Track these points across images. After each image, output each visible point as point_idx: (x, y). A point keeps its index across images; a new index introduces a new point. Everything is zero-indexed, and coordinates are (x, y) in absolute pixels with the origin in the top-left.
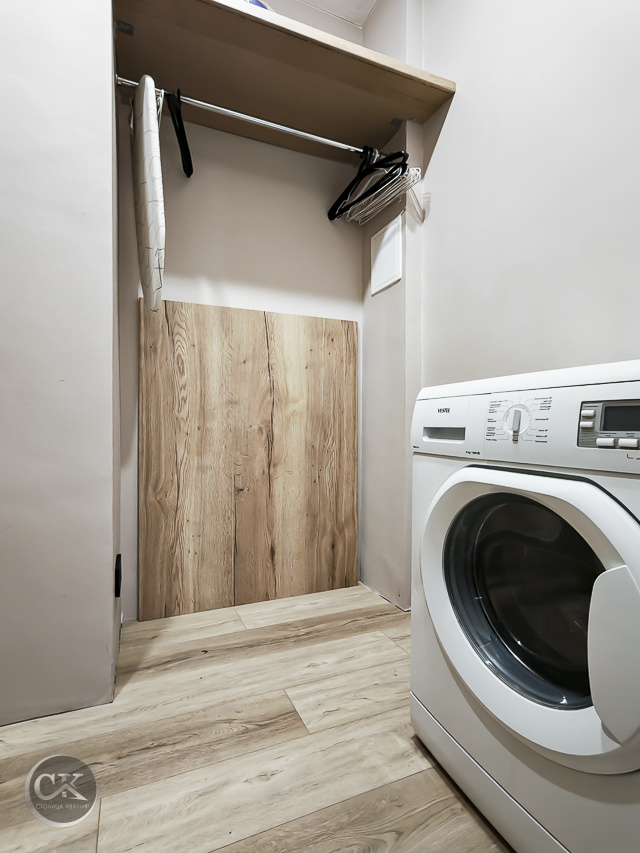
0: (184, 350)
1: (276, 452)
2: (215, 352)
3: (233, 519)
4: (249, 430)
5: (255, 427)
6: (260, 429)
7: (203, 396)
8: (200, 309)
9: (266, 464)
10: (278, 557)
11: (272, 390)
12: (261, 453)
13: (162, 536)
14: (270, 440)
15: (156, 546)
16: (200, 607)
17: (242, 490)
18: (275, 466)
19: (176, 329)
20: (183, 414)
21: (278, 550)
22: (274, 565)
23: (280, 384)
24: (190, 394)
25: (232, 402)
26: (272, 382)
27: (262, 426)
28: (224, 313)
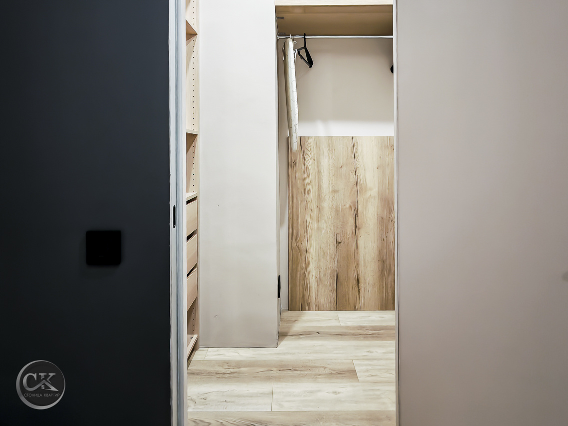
0: (310, 164)
1: (359, 220)
2: (326, 163)
3: (335, 259)
4: (344, 207)
5: (348, 206)
6: (350, 207)
7: (319, 188)
8: (317, 139)
9: (354, 228)
10: (362, 285)
11: (357, 183)
12: (351, 221)
13: (299, 265)
14: (356, 214)
15: (297, 271)
16: (318, 308)
17: (340, 243)
18: (359, 229)
19: (306, 152)
20: (309, 198)
21: (361, 281)
22: (359, 290)
23: (362, 179)
24: (313, 187)
25: (335, 191)
26: (357, 178)
27: (352, 205)
28: (330, 139)
